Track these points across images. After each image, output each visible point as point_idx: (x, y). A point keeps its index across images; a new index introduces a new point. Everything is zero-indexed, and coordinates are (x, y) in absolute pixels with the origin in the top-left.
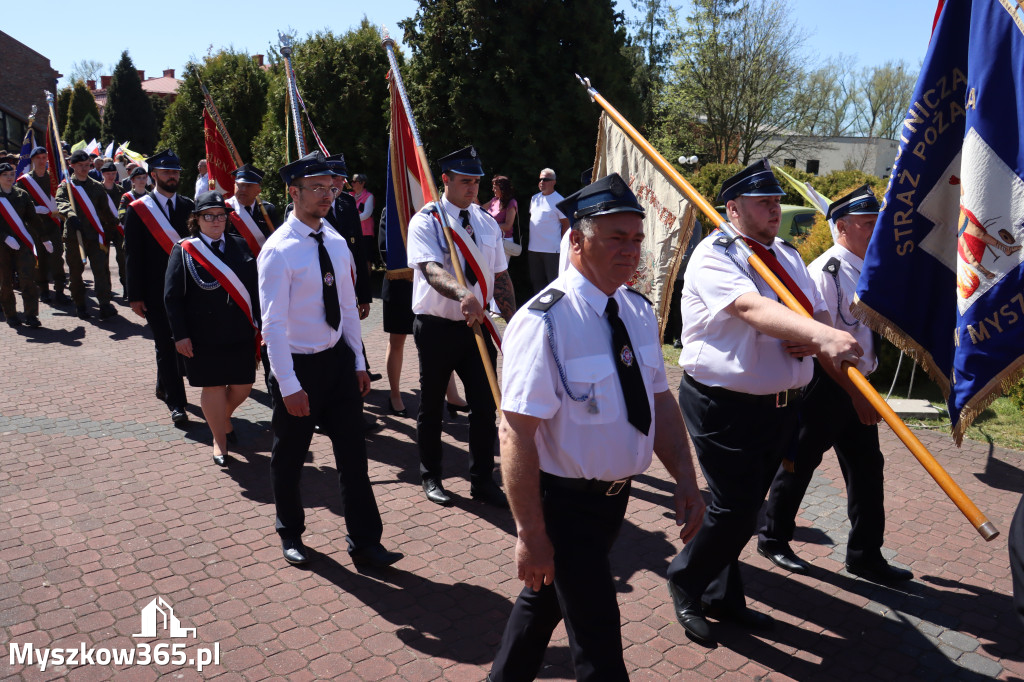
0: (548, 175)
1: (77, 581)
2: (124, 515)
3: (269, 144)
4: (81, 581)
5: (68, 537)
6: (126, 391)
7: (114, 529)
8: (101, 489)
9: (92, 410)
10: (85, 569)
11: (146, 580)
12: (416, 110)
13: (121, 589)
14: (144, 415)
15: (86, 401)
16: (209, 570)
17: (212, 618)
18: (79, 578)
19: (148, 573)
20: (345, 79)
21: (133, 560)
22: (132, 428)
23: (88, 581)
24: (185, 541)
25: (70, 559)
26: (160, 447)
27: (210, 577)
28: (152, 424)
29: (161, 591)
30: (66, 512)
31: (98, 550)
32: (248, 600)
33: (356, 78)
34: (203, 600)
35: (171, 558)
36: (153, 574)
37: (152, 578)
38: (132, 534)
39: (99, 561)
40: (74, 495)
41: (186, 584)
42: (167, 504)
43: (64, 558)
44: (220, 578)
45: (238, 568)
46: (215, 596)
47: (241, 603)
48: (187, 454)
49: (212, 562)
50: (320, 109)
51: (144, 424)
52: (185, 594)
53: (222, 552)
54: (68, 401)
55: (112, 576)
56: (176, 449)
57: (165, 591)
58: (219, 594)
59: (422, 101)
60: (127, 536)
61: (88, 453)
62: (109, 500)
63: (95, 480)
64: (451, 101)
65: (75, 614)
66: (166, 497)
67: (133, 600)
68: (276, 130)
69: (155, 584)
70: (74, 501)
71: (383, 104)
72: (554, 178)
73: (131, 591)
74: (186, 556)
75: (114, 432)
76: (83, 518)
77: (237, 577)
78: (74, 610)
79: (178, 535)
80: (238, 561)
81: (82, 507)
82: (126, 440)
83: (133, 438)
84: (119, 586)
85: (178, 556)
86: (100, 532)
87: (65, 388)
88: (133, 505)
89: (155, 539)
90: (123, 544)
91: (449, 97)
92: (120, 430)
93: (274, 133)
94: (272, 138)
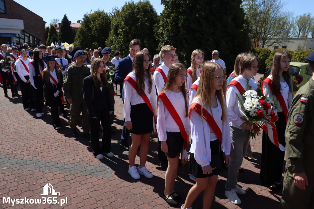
0: (215, 53)
3: (112, 42)
6: (57, 143)
9: (43, 154)
12: (166, 28)
14: (64, 157)
15: (41, 149)
20: (139, 18)
22: (58, 165)
26: (70, 178)
28: (67, 163)
33: (143, 17)
48: (82, 183)
50: (130, 28)
51: (64, 163)
54: (34, 148)
56: (77, 179)
59: (168, 25)
64: (180, 25)
71: (153, 26)
72: (218, 53)
75: (50, 167)
82: (55, 174)
83: (58, 172)
87: (33, 142)
91: (179, 23)
92: (54, 167)
93: (113, 38)
94: (112, 40)
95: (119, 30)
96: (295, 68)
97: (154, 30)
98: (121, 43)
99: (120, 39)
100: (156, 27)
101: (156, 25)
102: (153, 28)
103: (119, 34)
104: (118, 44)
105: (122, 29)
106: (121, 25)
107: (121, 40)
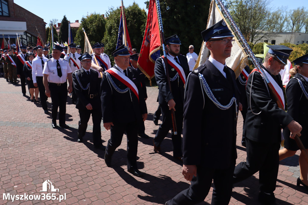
0: (191, 47)
1: (54, 172)
2: (68, 152)
3: (107, 41)
4: (56, 172)
5: (52, 159)
7: (64, 156)
8: (61, 144)
10: (57, 168)
11: (74, 171)
13: (67, 174)
14: (72, 122)
16: (92, 169)
17: (94, 183)
18: (55, 171)
19: (75, 169)
20: (129, 20)
21: (70, 166)
23: (58, 171)
24: (85, 160)
25: (53, 165)
27: (93, 171)
28: (75, 125)
29: (79, 175)
30: (51, 151)
31: (60, 162)
32: (104, 178)
33: (132, 20)
34: (91, 178)
35: (81, 165)
36: (76, 170)
37: (76, 171)
38: (70, 158)
39: (61, 166)
40: (53, 146)
41: (86, 173)
42: (80, 148)
43: (51, 165)
44: (96, 171)
45: (101, 168)
46: (94, 177)
47: (102, 179)
49: (93, 166)
52: (86, 176)
53: (96, 163)
55: (64, 170)
57: (80, 175)
58: (95, 176)
60: (68, 158)
61: (57, 134)
62: (63, 147)
63: (59, 142)
65: (54, 181)
66: (79, 147)
67: (70, 177)
68: (109, 36)
69: (77, 173)
70: (53, 148)
72: (194, 48)
73: (70, 175)
74: (85, 164)
76: (55, 153)
77: (101, 171)
78: (54, 180)
79: (83, 158)
80: (101, 166)
81: (56, 150)
84: (66, 173)
85: (83, 164)
86: (60, 157)
88: (70, 149)
89: (76, 159)
90: (67, 161)
93: (108, 37)
94: (107, 39)
95: (113, 31)
96: (259, 59)
97: (142, 30)
98: (115, 42)
99: (113, 38)
100: (142, 28)
101: (143, 26)
102: (140, 28)
103: (112, 34)
104: (112, 42)
105: (115, 31)
106: (114, 26)
107: (115, 39)
